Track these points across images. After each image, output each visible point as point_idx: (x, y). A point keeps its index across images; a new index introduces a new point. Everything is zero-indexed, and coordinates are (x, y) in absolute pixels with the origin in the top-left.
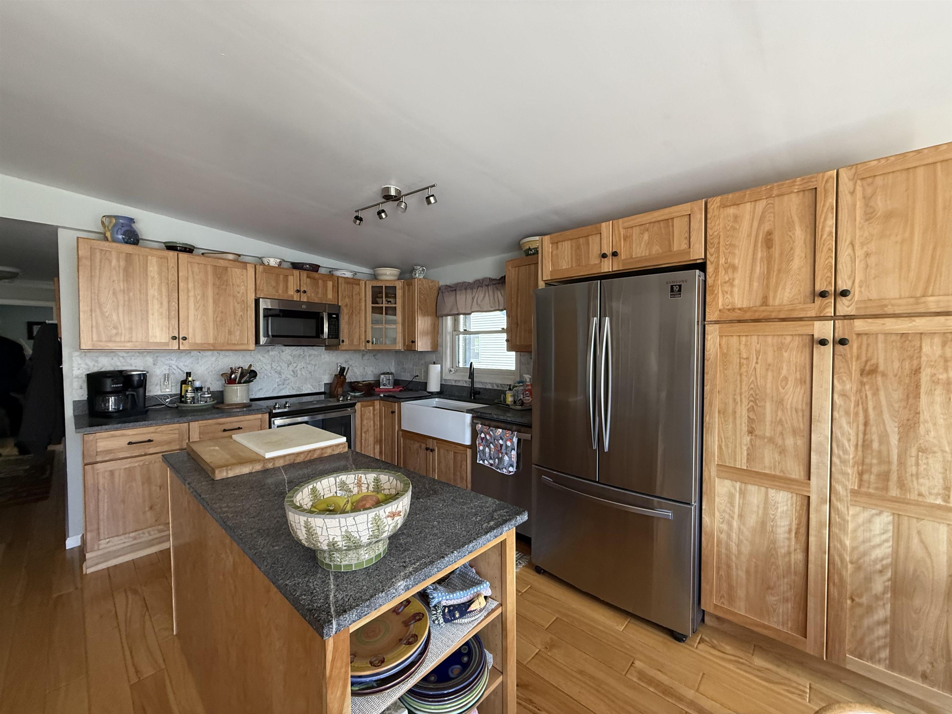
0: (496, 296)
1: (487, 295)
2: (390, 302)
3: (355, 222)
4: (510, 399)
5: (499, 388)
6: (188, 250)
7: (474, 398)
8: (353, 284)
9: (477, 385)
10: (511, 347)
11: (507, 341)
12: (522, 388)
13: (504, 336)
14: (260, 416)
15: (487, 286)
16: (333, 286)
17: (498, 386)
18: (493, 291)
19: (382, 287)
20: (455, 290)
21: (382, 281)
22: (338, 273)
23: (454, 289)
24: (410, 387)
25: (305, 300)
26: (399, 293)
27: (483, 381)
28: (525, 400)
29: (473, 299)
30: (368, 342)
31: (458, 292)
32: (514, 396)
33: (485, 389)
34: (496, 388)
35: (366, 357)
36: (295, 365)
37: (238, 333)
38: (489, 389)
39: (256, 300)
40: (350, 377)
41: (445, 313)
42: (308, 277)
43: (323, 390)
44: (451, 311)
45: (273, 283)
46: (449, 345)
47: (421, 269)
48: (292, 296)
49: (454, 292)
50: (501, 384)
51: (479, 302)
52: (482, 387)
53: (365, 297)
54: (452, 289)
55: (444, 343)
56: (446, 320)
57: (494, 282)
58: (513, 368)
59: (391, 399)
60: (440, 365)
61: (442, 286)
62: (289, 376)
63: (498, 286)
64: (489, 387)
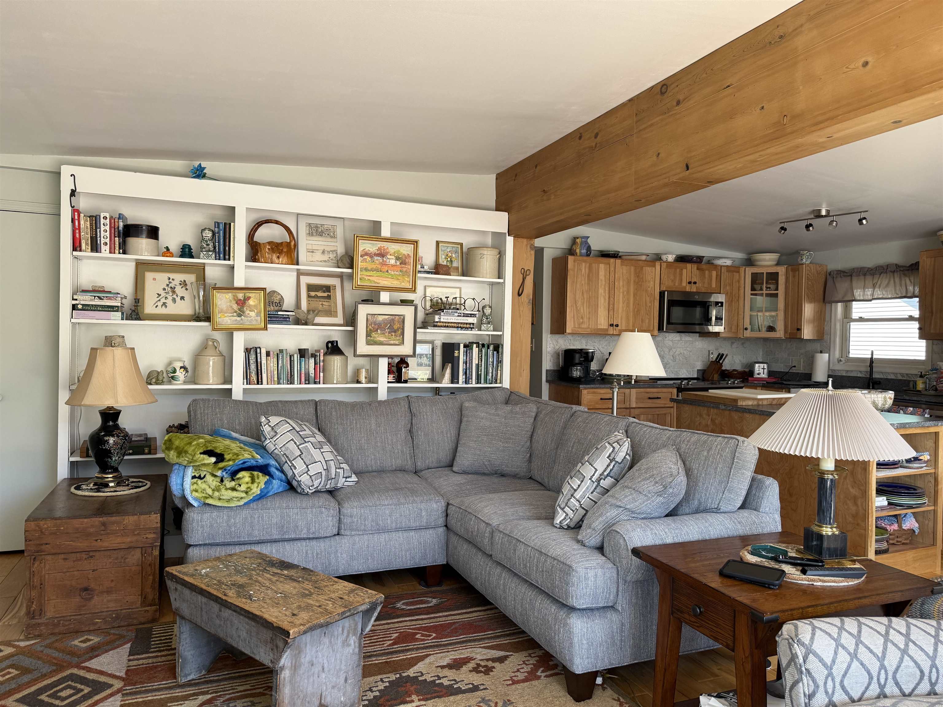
0: (903, 283)
1: (892, 281)
2: (770, 288)
3: (780, 232)
4: (920, 386)
5: (904, 378)
7: (873, 388)
8: (733, 271)
9: (875, 376)
10: (924, 334)
11: (920, 329)
12: (935, 376)
13: (916, 325)
14: (670, 390)
15: (893, 272)
16: (717, 275)
18: (900, 278)
19: (763, 273)
20: (851, 276)
21: (761, 267)
22: (720, 262)
23: (849, 274)
24: (787, 377)
25: (695, 291)
26: (782, 280)
27: (883, 370)
28: (939, 387)
29: (874, 285)
30: (746, 329)
31: (854, 279)
32: (925, 383)
33: (887, 379)
34: (900, 377)
36: (674, 350)
37: (647, 321)
38: (891, 379)
39: (660, 293)
40: (727, 365)
41: (836, 299)
42: (698, 269)
44: (843, 297)
45: (672, 277)
46: (838, 333)
47: (808, 254)
48: (685, 287)
49: (850, 278)
50: (907, 374)
51: (882, 289)
52: (882, 377)
53: (745, 284)
54: (845, 274)
55: (832, 331)
56: (836, 308)
57: (902, 269)
58: (923, 358)
59: (776, 386)
60: (827, 355)
61: (832, 271)
62: (670, 361)
63: (906, 272)
64: (892, 377)
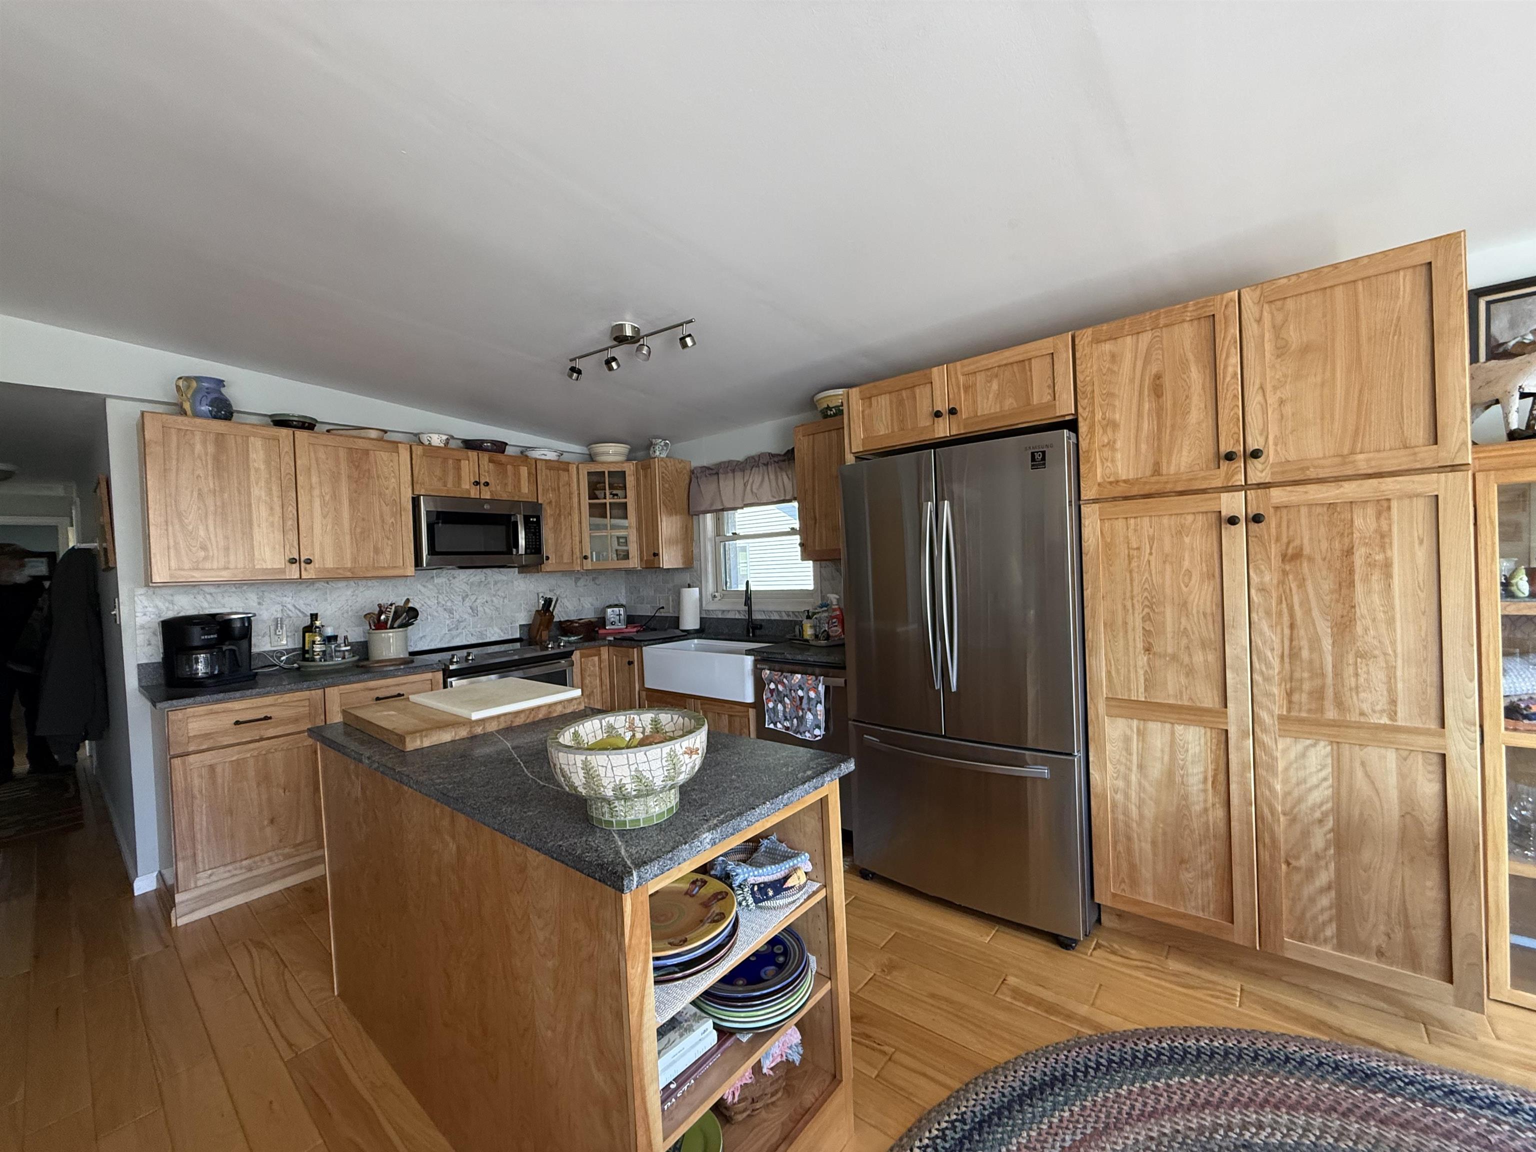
0: (780, 477)
1: (766, 478)
2: (617, 495)
3: (571, 376)
4: (808, 632)
5: (790, 619)
6: (308, 425)
7: (754, 635)
8: (558, 469)
9: (757, 616)
10: (807, 551)
11: (802, 545)
12: (826, 614)
13: (797, 539)
14: (429, 675)
15: (766, 465)
16: (529, 473)
17: (789, 616)
18: (776, 472)
19: (604, 472)
20: (717, 474)
21: (603, 463)
22: (536, 454)
23: (714, 472)
24: (652, 624)
25: (488, 497)
26: (630, 481)
27: (764, 608)
28: (832, 631)
29: (745, 485)
30: (586, 558)
31: (722, 477)
32: (814, 627)
33: (770, 621)
34: (785, 618)
35: (581, 582)
36: (473, 598)
37: (388, 550)
38: (776, 620)
39: (413, 498)
40: (560, 614)
41: (702, 509)
42: (491, 461)
43: (518, 636)
44: (712, 505)
45: (438, 472)
46: (710, 557)
47: (662, 444)
48: (468, 491)
49: (716, 477)
50: (793, 612)
51: (754, 490)
52: (764, 617)
53: (579, 489)
54: (711, 472)
55: (703, 556)
56: (705, 521)
57: (776, 459)
58: (811, 587)
59: (625, 643)
60: (697, 589)
61: (695, 468)
62: (466, 616)
63: (781, 464)
64: (776, 617)
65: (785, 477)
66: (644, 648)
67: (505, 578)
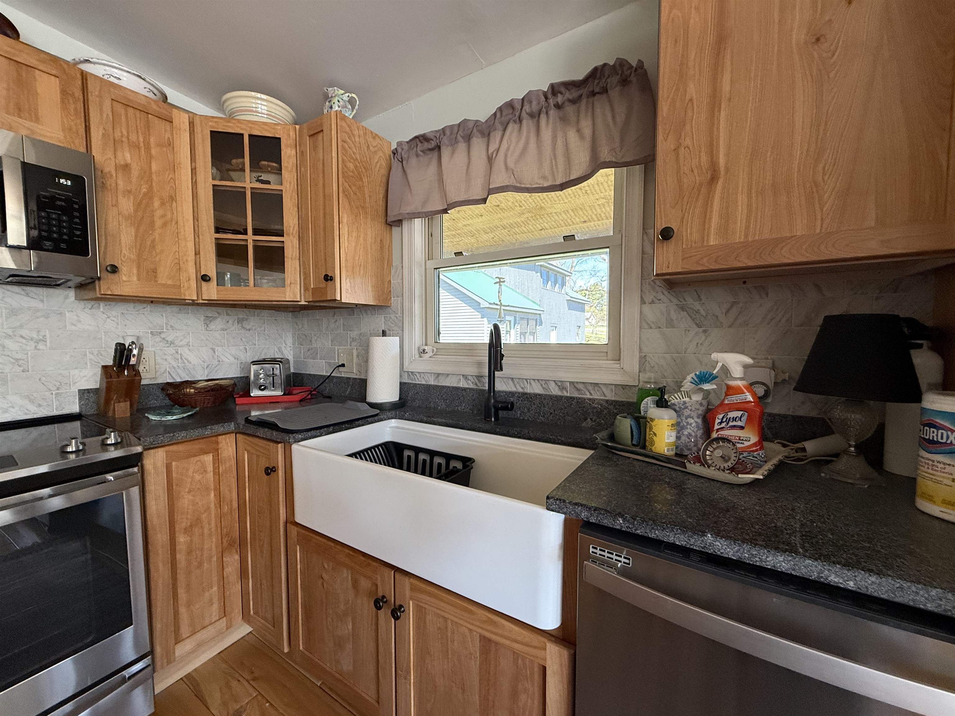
0: (560, 142)
5: (565, 394)
7: (497, 418)
8: (146, 111)
15: (535, 116)
16: (67, 93)
17: (562, 388)
19: (241, 135)
20: (438, 147)
21: (239, 121)
23: (433, 144)
24: (327, 389)
26: (289, 156)
29: (490, 160)
30: (205, 278)
31: (446, 152)
33: (525, 396)
34: (555, 391)
38: (536, 395)
40: (151, 371)
41: (408, 211)
43: (75, 409)
44: (425, 203)
46: (418, 291)
47: (345, 97)
49: (436, 154)
50: (572, 383)
51: (511, 164)
53: (193, 159)
54: (426, 145)
55: (406, 290)
58: (604, 342)
59: (261, 432)
60: (397, 338)
61: (400, 144)
63: (570, 109)
64: (536, 389)
65: (572, 135)
66: (295, 447)
67: (35, 304)
